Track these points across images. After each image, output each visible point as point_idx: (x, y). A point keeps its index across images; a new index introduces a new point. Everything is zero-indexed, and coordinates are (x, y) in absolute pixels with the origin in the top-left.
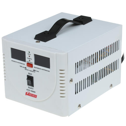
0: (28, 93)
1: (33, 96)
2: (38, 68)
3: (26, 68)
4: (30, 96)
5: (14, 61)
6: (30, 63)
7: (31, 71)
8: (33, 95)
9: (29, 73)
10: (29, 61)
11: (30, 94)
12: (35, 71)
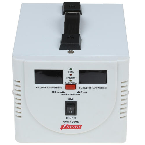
0: (65, 126)
1: (74, 128)
2: (86, 88)
3: (64, 92)
4: (69, 128)
5: (41, 88)
6: (72, 84)
7: (73, 94)
8: (75, 126)
9: (69, 99)
10: (70, 82)
11: (69, 126)
12: (80, 93)
